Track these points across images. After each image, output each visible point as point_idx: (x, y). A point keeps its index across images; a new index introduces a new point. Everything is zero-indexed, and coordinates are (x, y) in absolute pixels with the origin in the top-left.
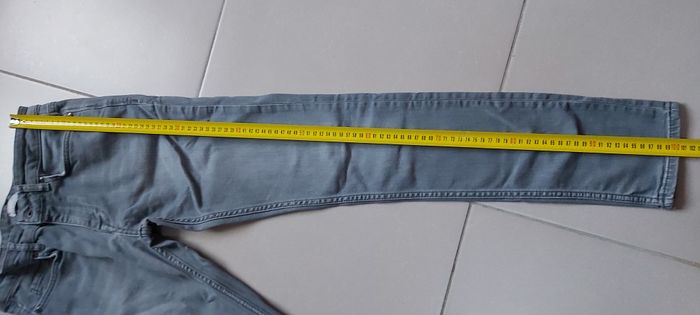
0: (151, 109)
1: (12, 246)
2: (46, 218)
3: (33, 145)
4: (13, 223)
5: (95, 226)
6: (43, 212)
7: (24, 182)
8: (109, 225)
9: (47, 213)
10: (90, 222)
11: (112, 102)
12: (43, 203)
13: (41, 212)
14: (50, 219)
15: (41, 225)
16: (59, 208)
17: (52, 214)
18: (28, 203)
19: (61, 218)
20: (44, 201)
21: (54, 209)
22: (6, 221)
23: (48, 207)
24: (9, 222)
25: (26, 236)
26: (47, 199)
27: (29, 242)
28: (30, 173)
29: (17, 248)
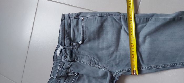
0: (119, 18)
1: (60, 69)
2: (73, 60)
3: (68, 30)
4: (58, 58)
5: (93, 65)
7: (65, 45)
8: (99, 65)
9: (73, 57)
10: (90, 63)
12: (71, 53)
13: (71, 57)
14: (74, 59)
15: (71, 62)
16: (78, 55)
17: (75, 58)
18: (66, 52)
19: (78, 59)
20: (72, 52)
21: (76, 56)
22: (56, 57)
23: (73, 55)
24: (57, 58)
25: (66, 66)
26: (73, 52)
27: (67, 69)
28: (67, 42)
29: (62, 70)
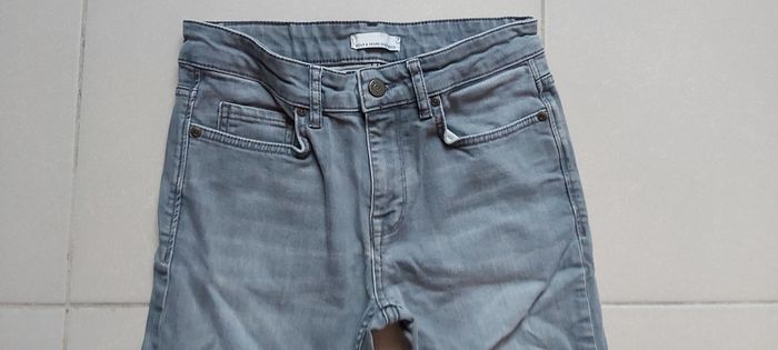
2: (371, 118)
5: (377, 208)
6: (381, 111)
7: (426, 71)
8: (383, 233)
9: (381, 117)
10: (381, 196)
11: (573, 191)
12: (397, 106)
13: (382, 108)
14: (373, 123)
15: (362, 114)
16: (392, 132)
17: (381, 124)
18: (393, 82)
19: (377, 139)
20: (401, 107)
21: (389, 125)
23: (391, 115)
25: (335, 98)
26: (405, 112)
27: (324, 103)
28: (441, 79)
29: (315, 85)
